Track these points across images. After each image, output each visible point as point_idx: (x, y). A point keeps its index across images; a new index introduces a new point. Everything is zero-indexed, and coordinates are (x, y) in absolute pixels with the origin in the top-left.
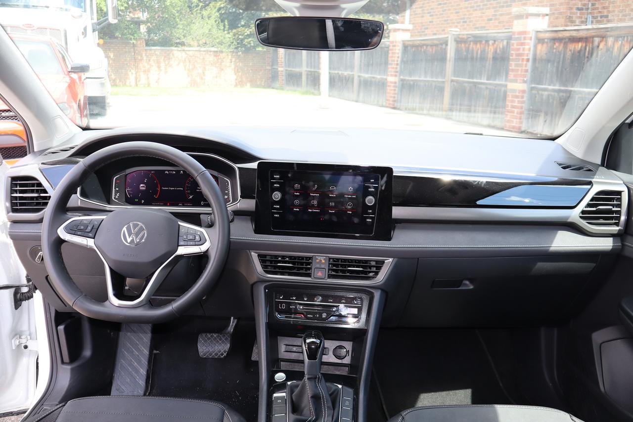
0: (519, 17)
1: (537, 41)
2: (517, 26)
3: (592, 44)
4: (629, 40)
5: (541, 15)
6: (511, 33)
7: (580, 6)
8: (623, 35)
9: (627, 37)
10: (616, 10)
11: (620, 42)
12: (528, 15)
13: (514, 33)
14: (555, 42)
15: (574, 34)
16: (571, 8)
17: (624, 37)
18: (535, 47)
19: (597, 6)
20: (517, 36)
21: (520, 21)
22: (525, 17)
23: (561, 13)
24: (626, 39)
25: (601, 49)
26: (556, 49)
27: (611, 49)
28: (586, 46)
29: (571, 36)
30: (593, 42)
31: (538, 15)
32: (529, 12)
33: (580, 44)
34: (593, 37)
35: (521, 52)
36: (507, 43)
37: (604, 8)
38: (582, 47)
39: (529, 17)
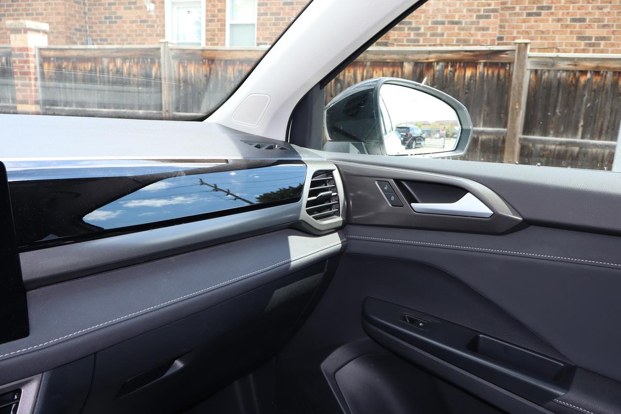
0: (16, 31)
1: (42, 59)
2: (16, 41)
3: (102, 64)
4: (136, 62)
5: (41, 31)
6: (9, 50)
7: (78, 27)
8: (130, 57)
9: (134, 58)
10: (114, 34)
11: (128, 64)
12: (26, 30)
13: (13, 49)
14: (63, 61)
15: (82, 53)
16: (69, 28)
17: (131, 59)
18: (41, 66)
19: (94, 29)
20: (17, 53)
21: (19, 36)
22: (23, 32)
23: (60, 33)
24: (132, 61)
25: (112, 70)
26: (65, 68)
27: (121, 70)
28: (96, 66)
29: (78, 55)
30: (102, 63)
31: (38, 31)
32: (28, 26)
33: (90, 65)
34: (102, 57)
35: (26, 69)
36: (7, 60)
37: (101, 31)
38: (91, 66)
39: (28, 32)
